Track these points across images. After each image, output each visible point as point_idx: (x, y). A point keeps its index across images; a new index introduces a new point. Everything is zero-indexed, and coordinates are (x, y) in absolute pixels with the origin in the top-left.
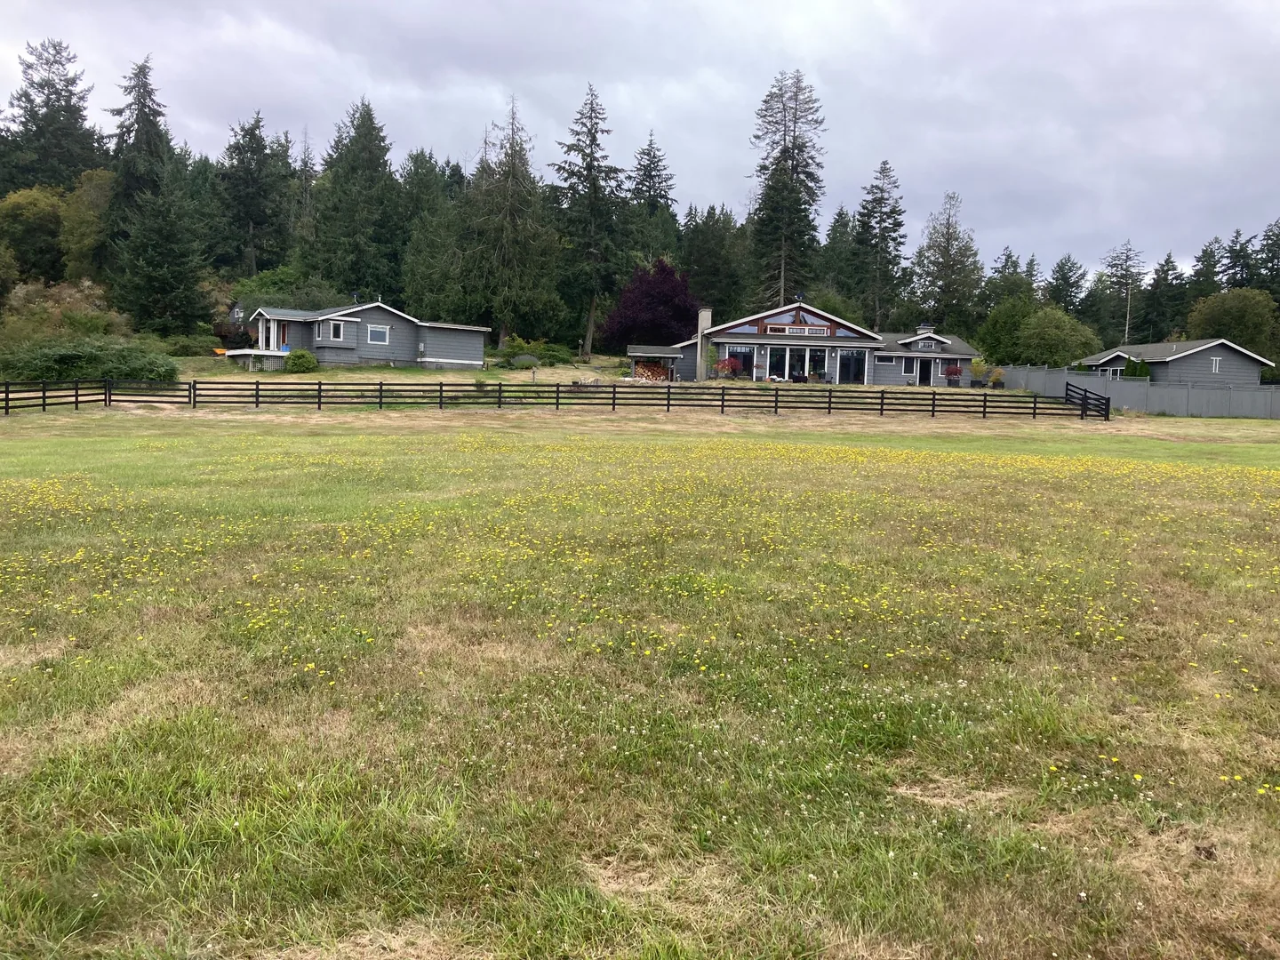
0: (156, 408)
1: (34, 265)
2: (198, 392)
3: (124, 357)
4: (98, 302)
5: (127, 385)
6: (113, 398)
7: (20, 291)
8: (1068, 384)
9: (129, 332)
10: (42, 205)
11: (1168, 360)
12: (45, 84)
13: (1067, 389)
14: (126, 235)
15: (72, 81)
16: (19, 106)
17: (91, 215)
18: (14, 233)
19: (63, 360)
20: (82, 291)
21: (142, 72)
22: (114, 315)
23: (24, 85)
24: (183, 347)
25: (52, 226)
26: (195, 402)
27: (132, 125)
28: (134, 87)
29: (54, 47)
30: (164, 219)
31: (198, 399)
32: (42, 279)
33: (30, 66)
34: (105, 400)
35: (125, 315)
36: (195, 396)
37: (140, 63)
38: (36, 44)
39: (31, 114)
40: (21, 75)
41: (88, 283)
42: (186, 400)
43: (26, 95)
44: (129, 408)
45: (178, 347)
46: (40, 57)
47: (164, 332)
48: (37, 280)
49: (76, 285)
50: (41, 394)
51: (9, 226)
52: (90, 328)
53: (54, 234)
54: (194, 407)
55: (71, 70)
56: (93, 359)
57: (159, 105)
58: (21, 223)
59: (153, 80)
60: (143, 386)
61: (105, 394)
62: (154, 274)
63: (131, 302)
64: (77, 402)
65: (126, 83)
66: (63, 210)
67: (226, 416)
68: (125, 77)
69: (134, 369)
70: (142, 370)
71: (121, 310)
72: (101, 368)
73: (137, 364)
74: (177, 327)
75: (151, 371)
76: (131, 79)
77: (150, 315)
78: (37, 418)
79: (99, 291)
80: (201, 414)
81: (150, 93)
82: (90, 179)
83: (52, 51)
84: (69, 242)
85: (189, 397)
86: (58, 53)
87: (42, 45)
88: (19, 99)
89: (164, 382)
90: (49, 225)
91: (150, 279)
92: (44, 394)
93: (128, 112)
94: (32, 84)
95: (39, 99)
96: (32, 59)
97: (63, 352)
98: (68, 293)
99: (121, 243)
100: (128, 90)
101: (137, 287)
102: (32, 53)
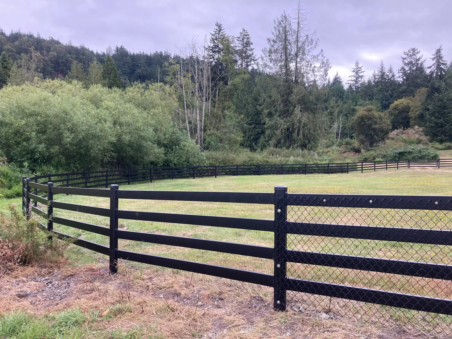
0: (425, 168)
1: (401, 123)
3: (421, 152)
4: (420, 133)
5: (420, 161)
6: (411, 165)
7: (395, 132)
9: (428, 142)
10: (404, 103)
12: (411, 63)
14: (428, 110)
15: (418, 60)
16: (401, 72)
17: (419, 104)
18: (395, 114)
19: (400, 153)
20: (414, 130)
21: (439, 51)
22: (424, 138)
23: (403, 65)
24: (448, 146)
25: (407, 110)
26: (439, 166)
27: (434, 71)
28: (436, 57)
29: (412, 50)
30: (442, 102)
32: (402, 127)
33: (405, 59)
34: (408, 166)
35: (428, 137)
36: (439, 164)
37: (438, 48)
38: (407, 51)
39: (405, 73)
40: (402, 63)
41: (416, 127)
43: (403, 68)
44: (416, 169)
45: (446, 146)
46: (408, 55)
47: (441, 142)
48: (400, 128)
49: (413, 128)
50: (385, 165)
51: (394, 112)
52: (411, 143)
53: (408, 112)
54: (439, 168)
55: (418, 56)
56: (410, 153)
57: (444, 61)
58: (398, 110)
59: (443, 53)
60: (426, 161)
61: (408, 164)
62: (438, 122)
63: (429, 132)
64: (398, 167)
65: (433, 57)
66: (411, 104)
67: (447, 171)
68: (433, 55)
69: (423, 155)
70: (425, 156)
71: (426, 135)
72: (413, 155)
73: (424, 154)
74: (447, 139)
75: (429, 156)
76: (435, 55)
77: (437, 136)
78: (383, 172)
79: (421, 129)
80: (440, 170)
81: (441, 58)
82: (419, 92)
83: (412, 52)
84: (412, 114)
85: (437, 164)
86: (414, 52)
87: (409, 51)
88: (401, 70)
89: (435, 159)
90: (406, 109)
91: (436, 123)
92: (387, 164)
93: (433, 67)
94: (405, 64)
95: (407, 68)
96: (405, 56)
97: (401, 151)
98: (410, 131)
99: (427, 112)
100: (433, 59)
101: (432, 127)
102: (405, 54)
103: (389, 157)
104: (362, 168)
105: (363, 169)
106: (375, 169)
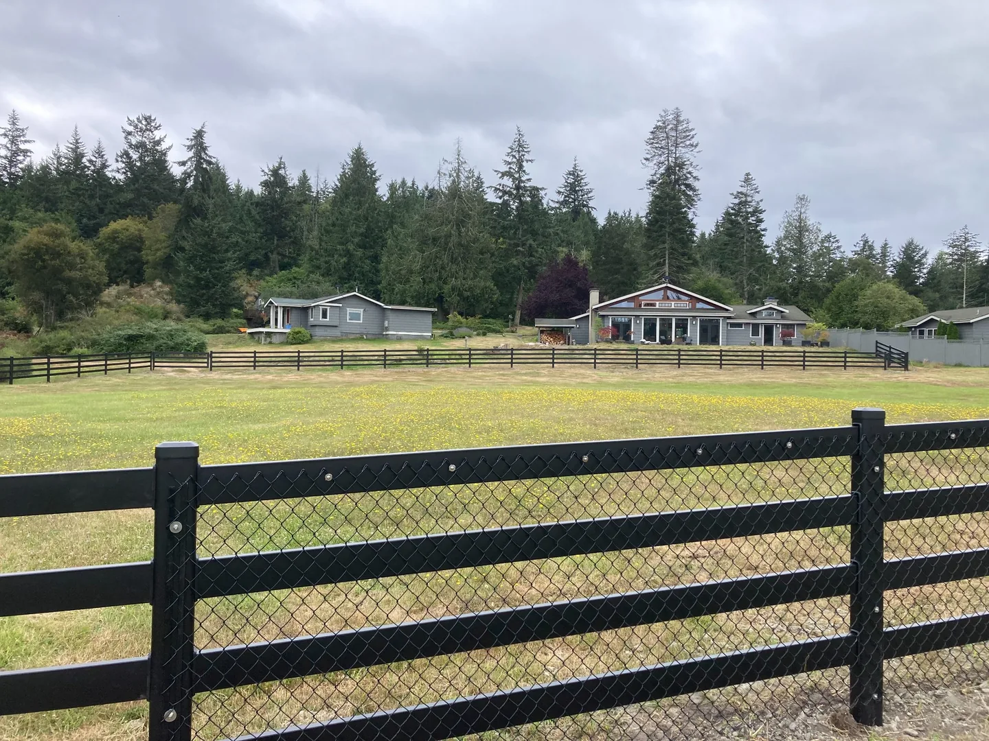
0: (185, 371)
1: (125, 272)
2: (213, 360)
3: (171, 335)
4: (165, 297)
5: (172, 355)
6: (156, 364)
7: (113, 290)
8: (877, 342)
9: (182, 317)
10: (132, 230)
11: (972, 321)
12: (140, 146)
13: (877, 347)
14: (182, 249)
15: (158, 143)
16: (121, 161)
17: (162, 236)
18: (113, 250)
19: (130, 338)
20: (153, 289)
21: (199, 134)
22: (174, 307)
23: (126, 147)
24: (219, 327)
25: (138, 245)
26: (212, 366)
27: (192, 172)
28: (194, 145)
29: (146, 119)
30: (209, 237)
31: (213, 364)
32: (129, 282)
33: (130, 133)
34: (150, 366)
35: (182, 306)
36: (212, 362)
37: (198, 129)
38: (134, 118)
39: (130, 164)
40: (124, 141)
41: (159, 283)
42: (206, 365)
43: (126, 154)
44: (168, 371)
45: (215, 327)
46: (136, 127)
47: (207, 317)
48: (124, 282)
49: (151, 285)
50: (103, 363)
51: (109, 245)
52: (152, 316)
53: (139, 250)
54: (211, 370)
55: (158, 135)
56: (151, 337)
57: (210, 157)
58: (117, 243)
59: (207, 140)
60: (182, 355)
61: (150, 362)
62: (201, 276)
63: (184, 296)
64: (130, 368)
65: (189, 143)
66: (146, 232)
67: (229, 376)
68: (188, 139)
69: (177, 344)
70: (182, 344)
71: (179, 302)
72: (156, 343)
73: (179, 340)
74: (216, 313)
75: (188, 345)
76: (192, 140)
77: (198, 305)
78: (99, 379)
79: (167, 289)
80: (214, 375)
81: (204, 149)
82: (163, 211)
83: (144, 122)
84: (148, 256)
85: (207, 363)
86: (149, 124)
87: (138, 119)
88: (121, 157)
89: (197, 352)
90: (136, 244)
91: (198, 279)
92: (106, 362)
93: (189, 163)
94: (130, 145)
95: (135, 156)
96: (131, 129)
97: (130, 332)
98: (145, 290)
99: (180, 255)
100: (190, 148)
101: (189, 286)
102: (130, 125)
103: (104, 345)
104: (48, 369)
105: (52, 372)
106: (79, 372)
